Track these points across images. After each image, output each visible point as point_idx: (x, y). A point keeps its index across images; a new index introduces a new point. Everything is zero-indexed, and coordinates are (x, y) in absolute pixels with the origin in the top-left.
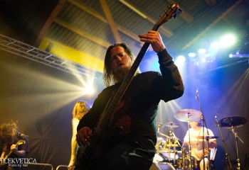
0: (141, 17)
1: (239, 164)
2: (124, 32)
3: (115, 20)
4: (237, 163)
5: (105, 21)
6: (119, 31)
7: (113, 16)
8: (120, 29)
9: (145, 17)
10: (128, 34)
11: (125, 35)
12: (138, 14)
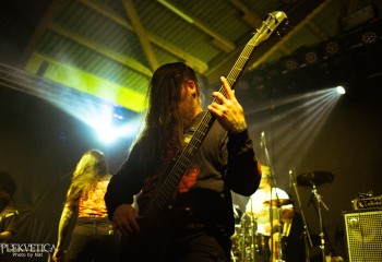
0: (185, 21)
1: (323, 241)
2: (160, 44)
3: (145, 26)
4: (320, 239)
6: (152, 44)
7: (142, 20)
8: (153, 40)
9: (190, 20)
10: (166, 48)
11: (160, 49)
12: (180, 18)
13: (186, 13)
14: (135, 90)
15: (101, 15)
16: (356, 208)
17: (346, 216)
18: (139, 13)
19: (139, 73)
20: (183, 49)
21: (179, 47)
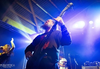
2: (38, 18)
3: (35, 13)
5: (31, 13)
6: (36, 17)
7: (34, 11)
8: (36, 16)
9: (47, 13)
10: (40, 19)
12: (44, 12)
13: (46, 11)
14: (30, 29)
15: (24, 9)
16: (85, 65)
17: (82, 67)
18: (34, 9)
19: (32, 25)
20: (44, 20)
21: (43, 19)
